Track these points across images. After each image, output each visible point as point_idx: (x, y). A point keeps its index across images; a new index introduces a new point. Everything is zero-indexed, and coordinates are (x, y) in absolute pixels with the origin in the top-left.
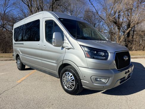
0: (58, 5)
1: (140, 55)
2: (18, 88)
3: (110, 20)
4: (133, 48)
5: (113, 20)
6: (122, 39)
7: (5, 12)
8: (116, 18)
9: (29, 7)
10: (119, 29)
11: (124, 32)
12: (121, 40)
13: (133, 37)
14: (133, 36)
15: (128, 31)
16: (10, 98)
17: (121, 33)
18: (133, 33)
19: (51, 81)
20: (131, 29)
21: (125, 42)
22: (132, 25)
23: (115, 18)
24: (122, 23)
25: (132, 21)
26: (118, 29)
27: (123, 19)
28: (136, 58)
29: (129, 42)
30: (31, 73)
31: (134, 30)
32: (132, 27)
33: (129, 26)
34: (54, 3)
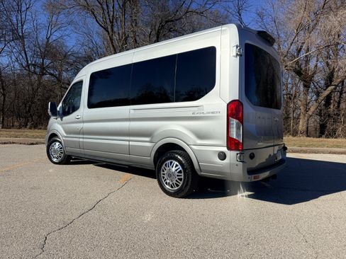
0: (170, 31)
3: (286, 66)
4: (339, 131)
5: (294, 65)
6: (312, 109)
7: (48, 39)
8: (300, 62)
10: (307, 86)
11: (318, 94)
12: (310, 113)
13: (338, 106)
14: (339, 103)
15: (326, 93)
17: (311, 96)
18: (340, 97)
20: (335, 89)
21: (321, 116)
22: (336, 81)
23: (297, 62)
24: (315, 73)
26: (305, 86)
27: (316, 66)
29: (329, 116)
31: (342, 91)
32: (336, 84)
33: (331, 81)
34: (162, 26)
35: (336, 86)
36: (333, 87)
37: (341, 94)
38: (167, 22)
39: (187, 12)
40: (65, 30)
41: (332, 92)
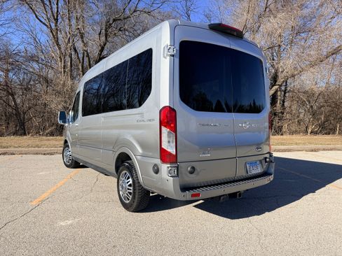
0: (120, 30)
1: (296, 144)
2: (35, 217)
9: (51, 32)
13: (283, 105)
14: (284, 102)
15: (271, 92)
16: (21, 237)
18: (284, 96)
19: (106, 200)
20: (279, 88)
22: (280, 81)
25: (280, 70)
28: (289, 150)
29: (275, 114)
30: (59, 185)
31: (286, 90)
32: (280, 84)
33: (275, 81)
34: (110, 24)
35: (280, 86)
36: (277, 87)
37: (285, 93)
38: (114, 20)
39: (135, 11)
40: (8, 28)
41: (276, 91)
